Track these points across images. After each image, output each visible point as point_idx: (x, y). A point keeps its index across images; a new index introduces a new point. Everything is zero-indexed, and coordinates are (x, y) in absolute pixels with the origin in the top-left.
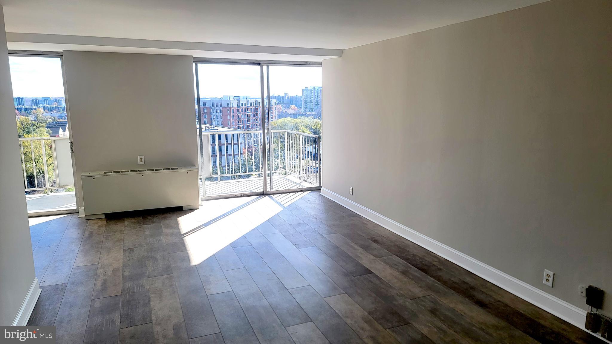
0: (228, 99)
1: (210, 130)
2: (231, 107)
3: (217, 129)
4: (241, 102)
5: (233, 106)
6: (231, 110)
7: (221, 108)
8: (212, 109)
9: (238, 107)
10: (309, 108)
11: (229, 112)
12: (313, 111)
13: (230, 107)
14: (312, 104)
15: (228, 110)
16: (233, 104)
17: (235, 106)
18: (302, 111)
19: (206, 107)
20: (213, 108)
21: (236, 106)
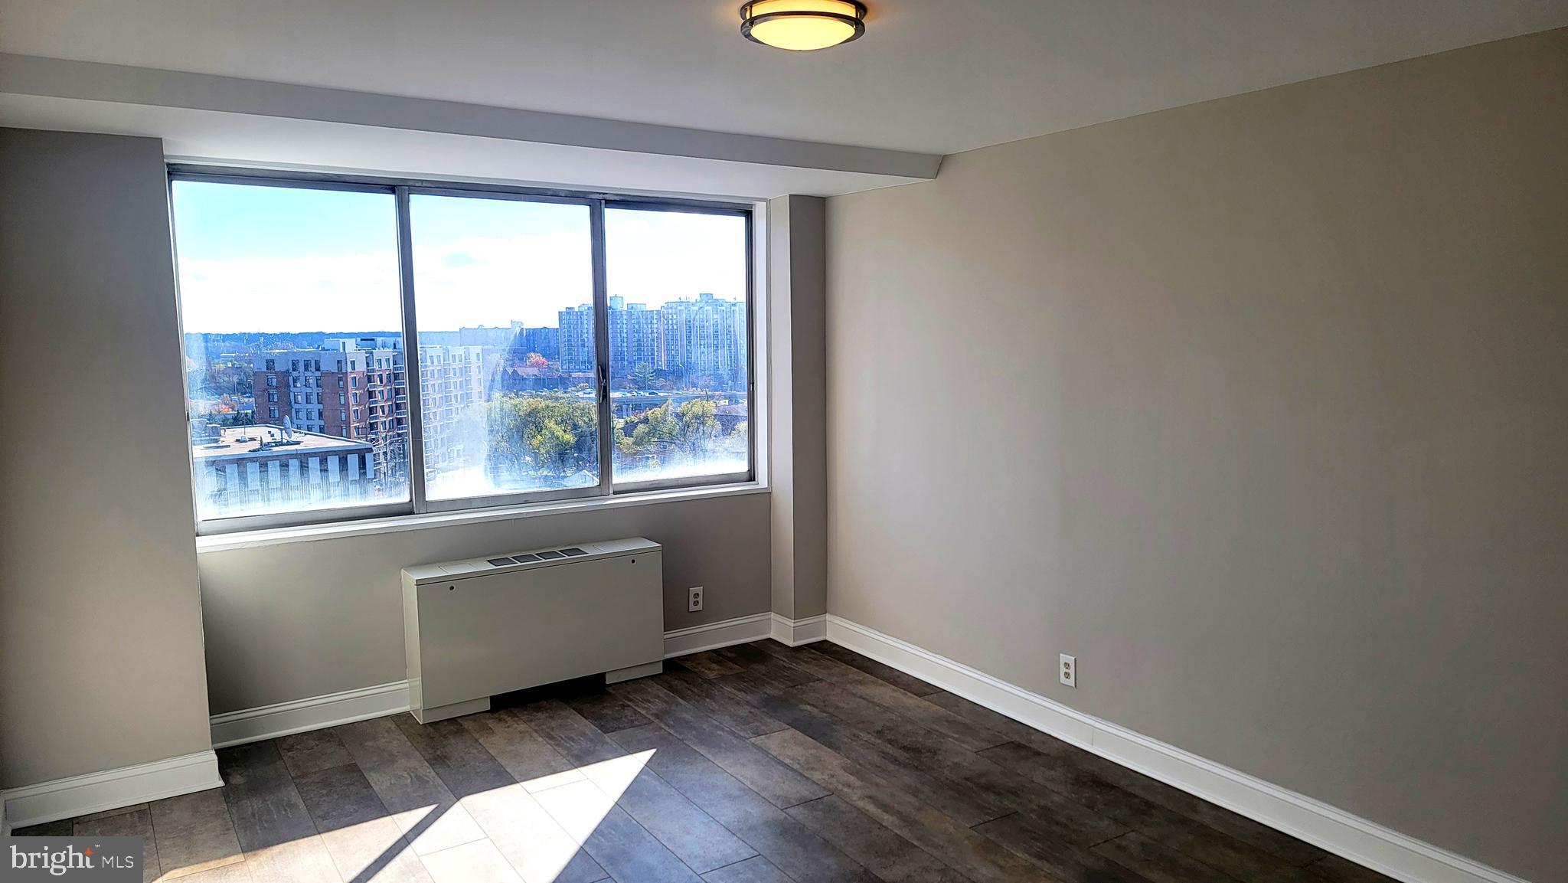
0: (342, 351)
1: (276, 446)
2: (349, 369)
3: (298, 443)
4: (376, 357)
5: (353, 368)
6: (349, 380)
7: (318, 374)
8: (291, 378)
9: (368, 371)
10: (578, 359)
11: (341, 383)
12: (589, 367)
13: (344, 371)
14: (586, 349)
15: (340, 379)
16: (353, 363)
17: (361, 367)
18: (560, 368)
19: (275, 372)
20: (295, 374)
21: (364, 368)
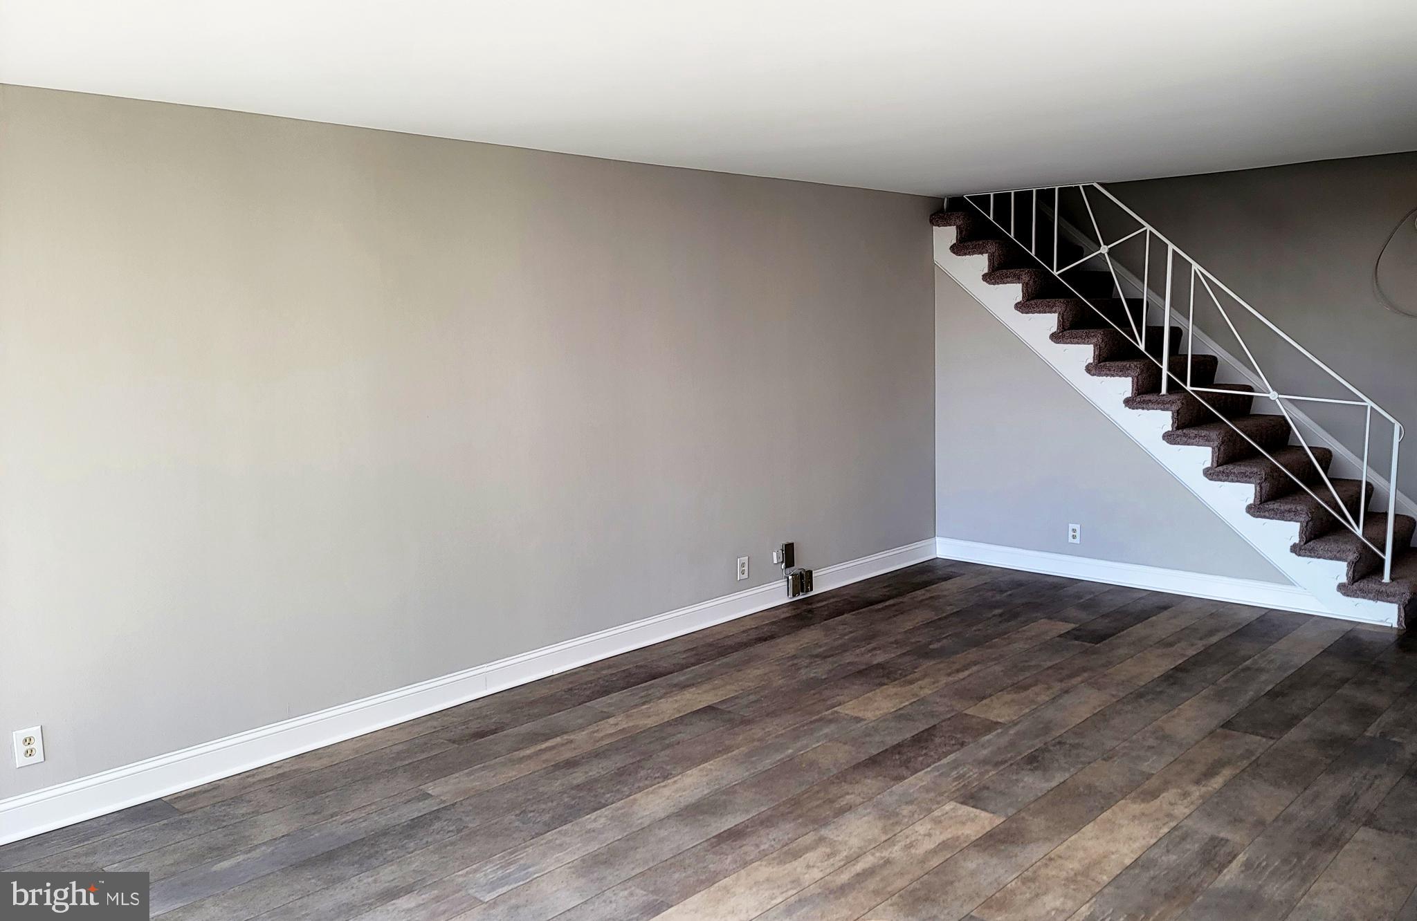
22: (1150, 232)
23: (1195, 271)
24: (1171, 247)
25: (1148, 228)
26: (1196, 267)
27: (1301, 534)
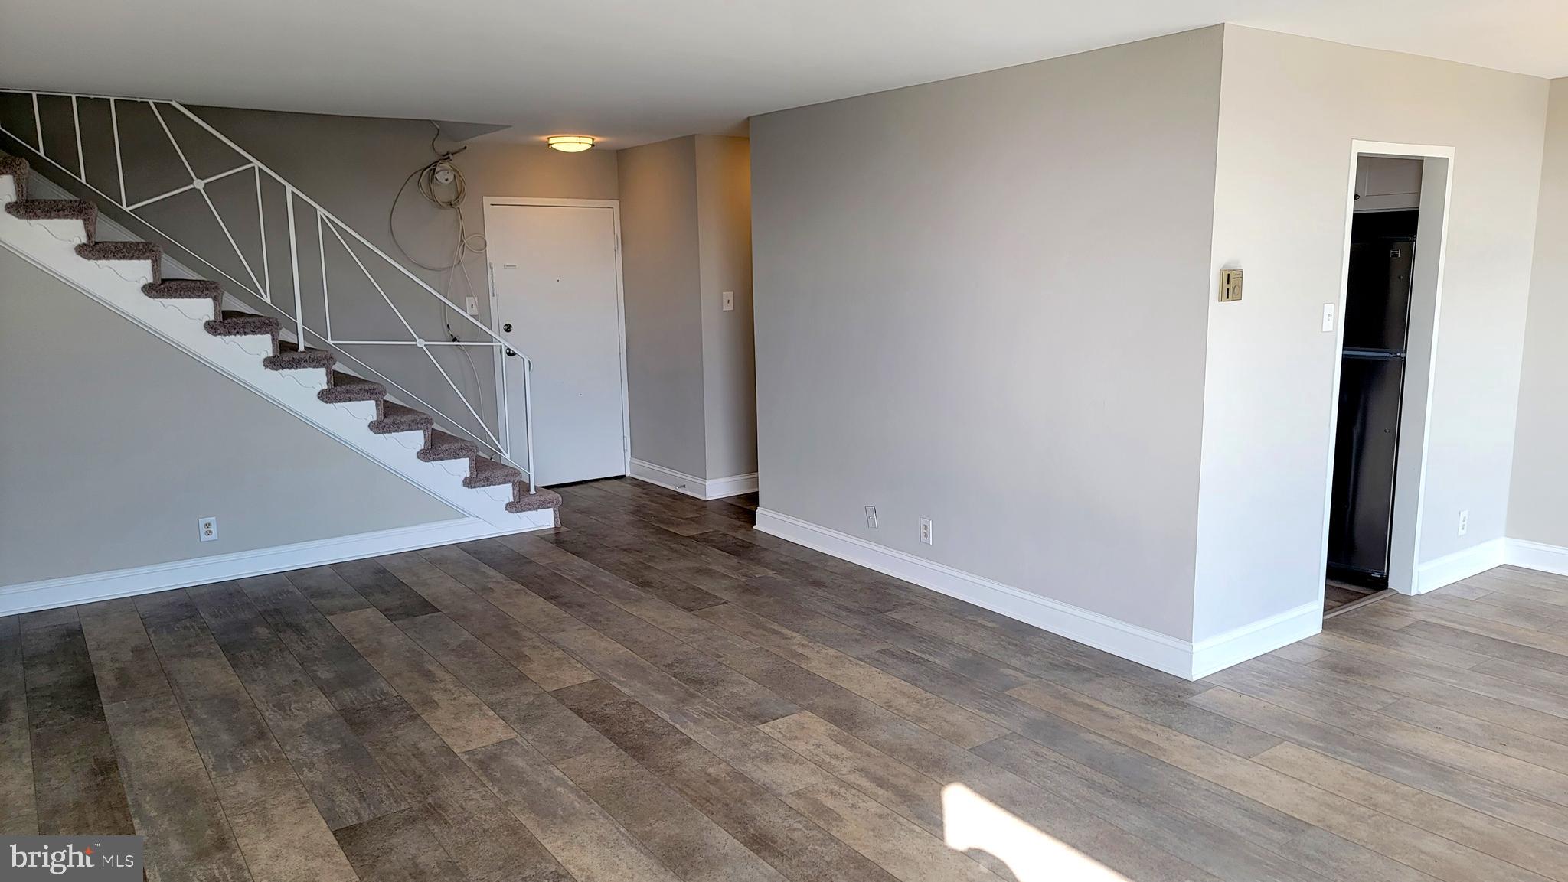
22: (259, 168)
23: (321, 217)
24: (290, 188)
25: (256, 164)
26: (321, 212)
27: (471, 468)
